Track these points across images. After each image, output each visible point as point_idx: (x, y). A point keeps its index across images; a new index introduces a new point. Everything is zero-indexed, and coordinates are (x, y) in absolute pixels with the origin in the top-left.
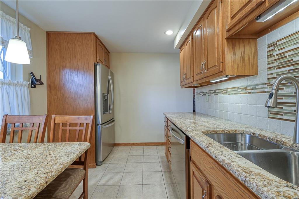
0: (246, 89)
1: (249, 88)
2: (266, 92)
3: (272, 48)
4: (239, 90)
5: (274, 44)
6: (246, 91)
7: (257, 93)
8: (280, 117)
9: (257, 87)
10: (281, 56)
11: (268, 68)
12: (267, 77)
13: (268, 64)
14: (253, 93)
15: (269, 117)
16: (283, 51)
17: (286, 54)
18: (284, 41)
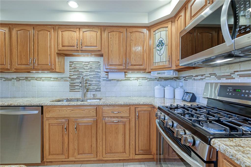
0: (57, 79)
1: (59, 78)
2: (68, 81)
3: (71, 63)
4: (51, 79)
5: (73, 62)
6: (57, 80)
7: (64, 81)
8: (74, 91)
9: (64, 78)
10: (75, 68)
11: (70, 71)
12: (69, 75)
13: (70, 69)
14: (61, 81)
15: (70, 91)
16: (76, 66)
17: (77, 68)
18: (76, 63)
